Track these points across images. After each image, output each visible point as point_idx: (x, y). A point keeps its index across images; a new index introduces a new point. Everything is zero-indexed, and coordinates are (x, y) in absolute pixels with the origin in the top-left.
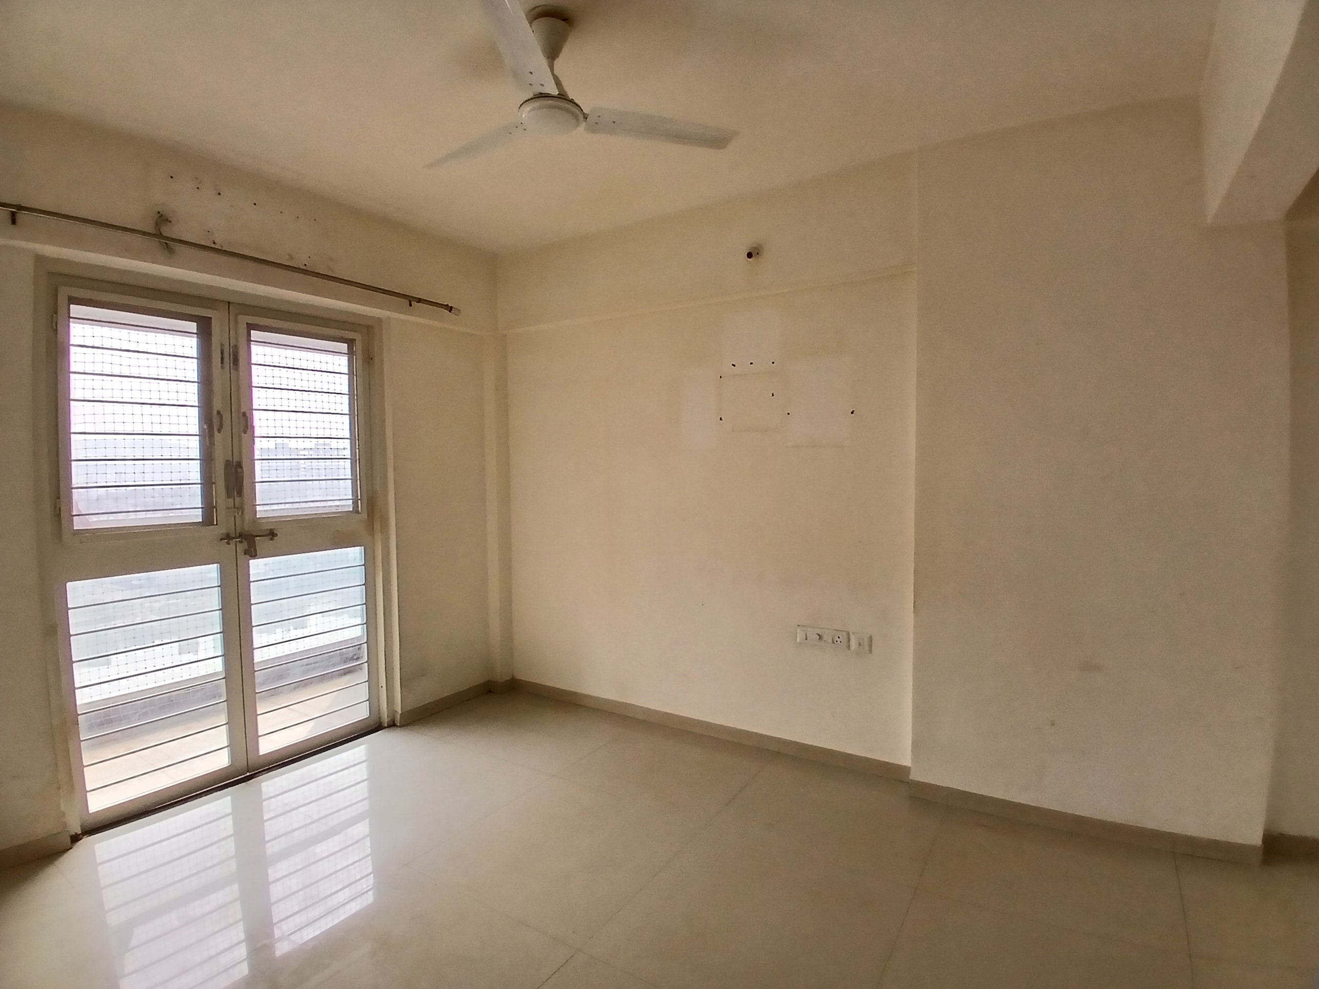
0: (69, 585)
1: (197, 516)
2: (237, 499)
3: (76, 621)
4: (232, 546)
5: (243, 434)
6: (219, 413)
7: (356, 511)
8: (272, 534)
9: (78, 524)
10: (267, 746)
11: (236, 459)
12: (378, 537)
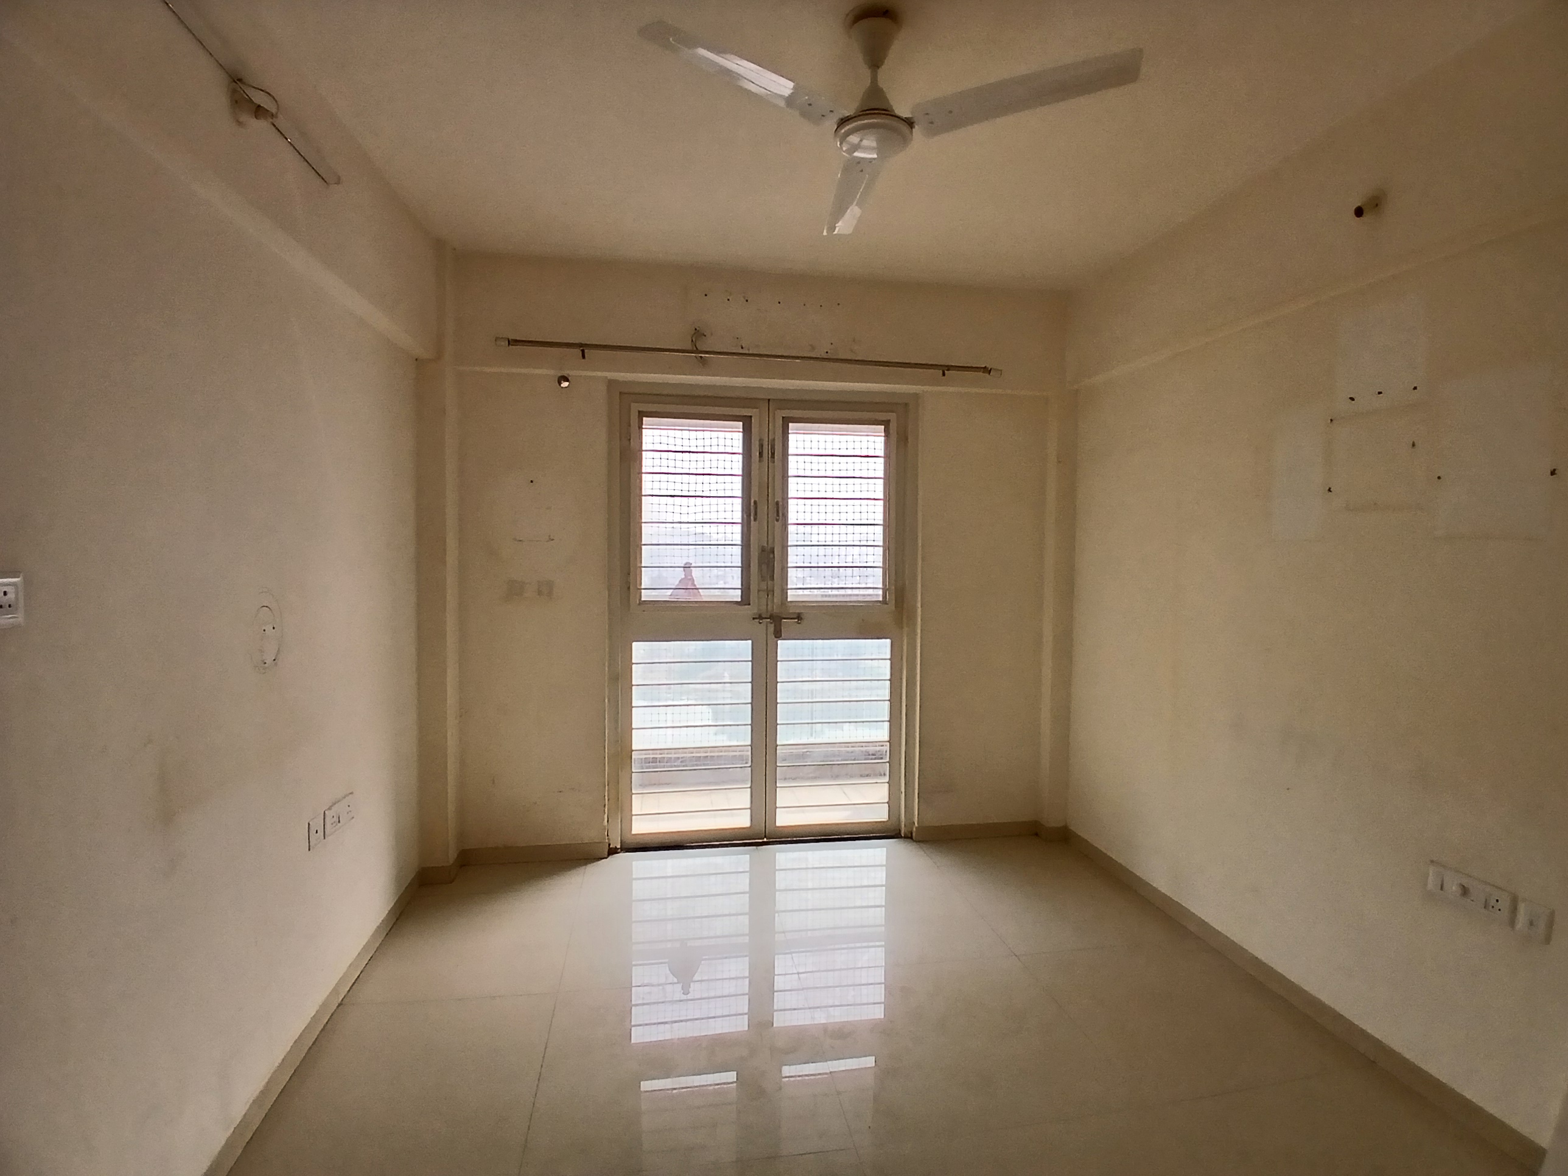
0: (634, 644)
1: (736, 596)
2: (770, 583)
3: (638, 674)
4: (763, 626)
5: (776, 522)
6: (755, 502)
7: (884, 602)
8: (799, 617)
9: (646, 596)
10: (785, 819)
11: (770, 545)
12: (906, 629)
